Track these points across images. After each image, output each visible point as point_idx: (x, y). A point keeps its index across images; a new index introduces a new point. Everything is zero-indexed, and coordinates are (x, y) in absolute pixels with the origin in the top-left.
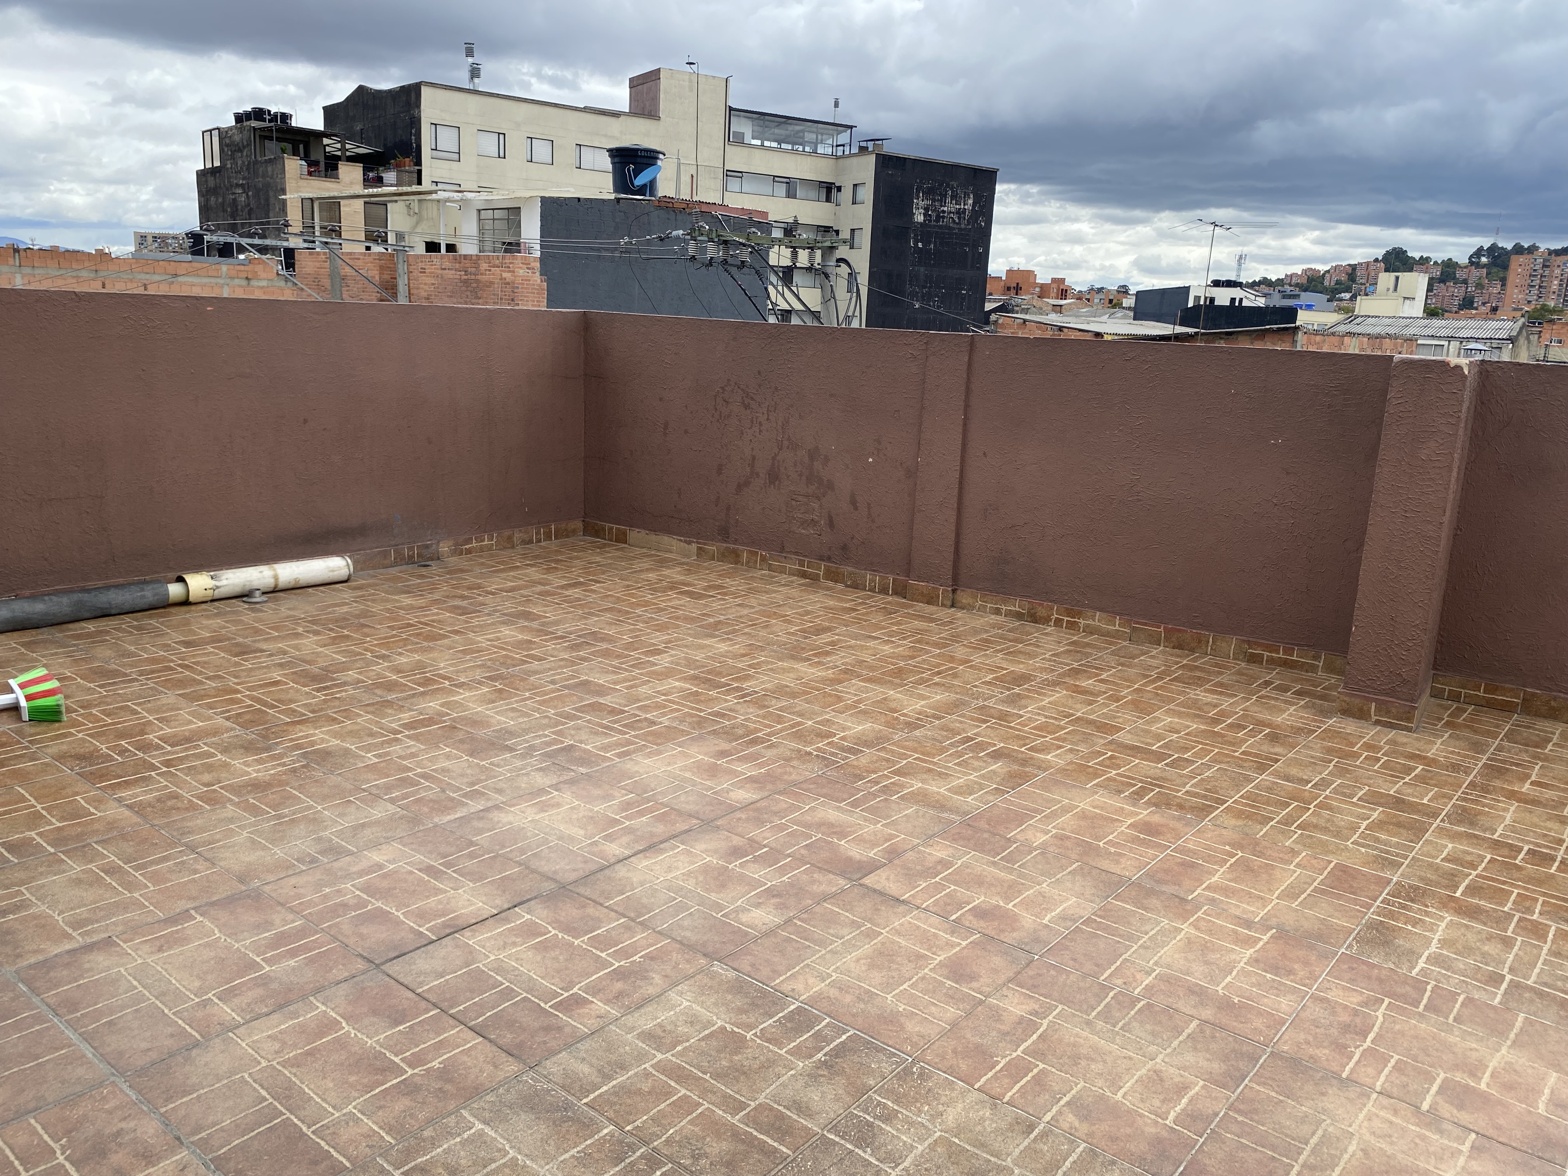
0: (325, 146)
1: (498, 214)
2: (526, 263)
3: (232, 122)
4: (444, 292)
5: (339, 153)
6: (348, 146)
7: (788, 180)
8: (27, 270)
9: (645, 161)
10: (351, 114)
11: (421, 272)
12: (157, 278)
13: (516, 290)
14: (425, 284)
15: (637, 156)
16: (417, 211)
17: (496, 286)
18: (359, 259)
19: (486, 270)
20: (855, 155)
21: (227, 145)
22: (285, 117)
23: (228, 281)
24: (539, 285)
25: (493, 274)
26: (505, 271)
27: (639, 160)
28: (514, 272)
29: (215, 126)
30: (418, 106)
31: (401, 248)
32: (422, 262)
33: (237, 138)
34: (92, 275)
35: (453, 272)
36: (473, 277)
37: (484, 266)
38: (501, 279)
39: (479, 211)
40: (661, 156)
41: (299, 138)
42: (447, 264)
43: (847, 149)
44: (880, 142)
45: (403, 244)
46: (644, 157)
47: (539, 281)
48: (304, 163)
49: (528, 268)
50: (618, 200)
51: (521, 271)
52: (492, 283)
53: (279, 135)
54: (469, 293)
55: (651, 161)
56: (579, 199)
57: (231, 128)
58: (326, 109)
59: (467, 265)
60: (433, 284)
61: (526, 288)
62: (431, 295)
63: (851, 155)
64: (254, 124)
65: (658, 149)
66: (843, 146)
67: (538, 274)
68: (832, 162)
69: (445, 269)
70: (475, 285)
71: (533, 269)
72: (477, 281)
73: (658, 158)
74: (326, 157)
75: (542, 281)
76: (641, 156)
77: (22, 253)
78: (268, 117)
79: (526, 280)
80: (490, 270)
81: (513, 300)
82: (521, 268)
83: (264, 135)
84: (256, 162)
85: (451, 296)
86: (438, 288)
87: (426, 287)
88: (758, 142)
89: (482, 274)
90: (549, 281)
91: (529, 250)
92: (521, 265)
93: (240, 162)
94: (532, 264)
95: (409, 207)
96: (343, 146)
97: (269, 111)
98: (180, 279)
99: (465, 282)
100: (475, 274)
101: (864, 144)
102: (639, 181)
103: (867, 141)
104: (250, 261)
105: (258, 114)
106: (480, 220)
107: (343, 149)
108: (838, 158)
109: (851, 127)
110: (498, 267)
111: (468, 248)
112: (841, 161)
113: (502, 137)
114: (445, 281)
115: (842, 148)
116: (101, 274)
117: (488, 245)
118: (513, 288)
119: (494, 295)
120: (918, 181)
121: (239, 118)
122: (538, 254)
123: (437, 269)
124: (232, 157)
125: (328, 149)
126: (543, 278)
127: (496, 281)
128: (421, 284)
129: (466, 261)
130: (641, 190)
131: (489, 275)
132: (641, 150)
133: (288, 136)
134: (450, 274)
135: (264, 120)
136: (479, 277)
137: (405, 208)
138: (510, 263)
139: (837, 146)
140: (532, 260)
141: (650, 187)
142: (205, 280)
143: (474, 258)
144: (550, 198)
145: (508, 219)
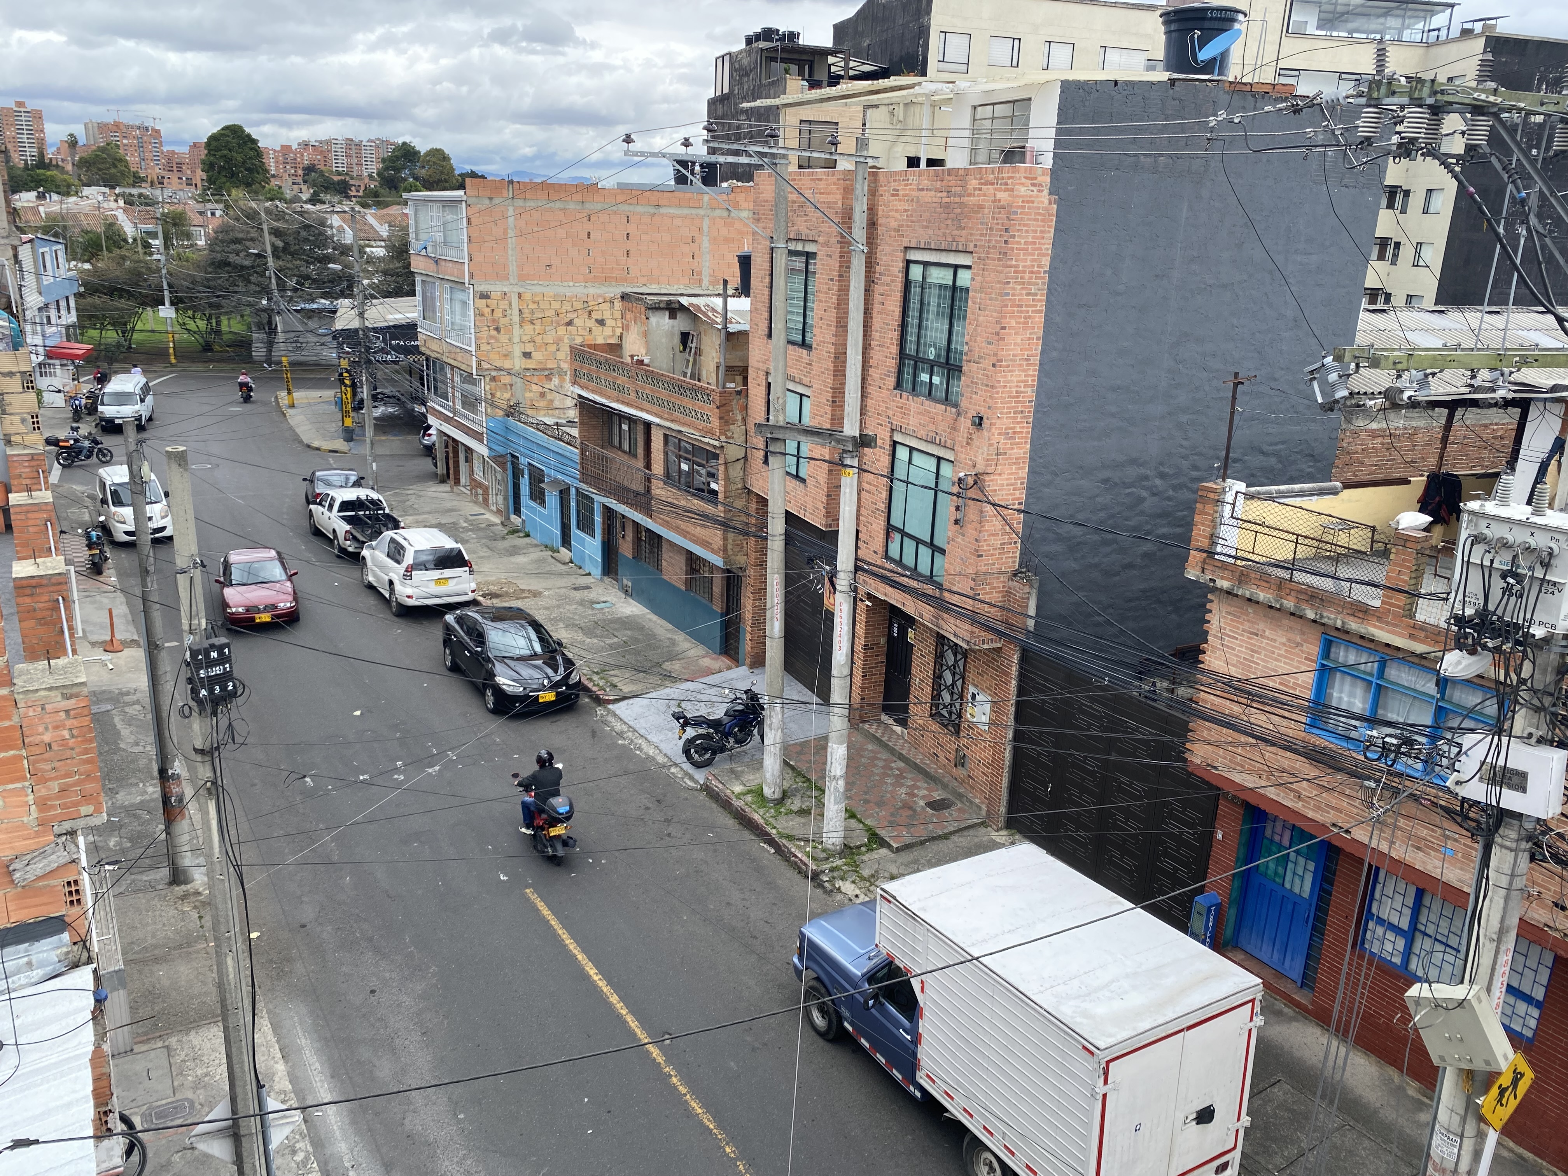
0: (830, 65)
1: (1000, 110)
2: (1031, 178)
3: (743, 46)
4: (918, 221)
5: (842, 73)
6: (852, 64)
7: (1358, 77)
8: (519, 203)
9: (1216, 25)
10: (860, 29)
11: (893, 195)
12: (639, 209)
13: (1012, 217)
14: (897, 211)
15: (1204, 19)
16: (901, 118)
17: (986, 211)
18: (820, 180)
19: (975, 189)
20: (1454, 40)
21: (736, 71)
22: (793, 36)
23: (709, 212)
24: (1046, 209)
25: (985, 195)
26: (1000, 190)
27: (1207, 24)
28: (1012, 190)
29: (726, 51)
30: (928, 12)
31: (862, 160)
32: (895, 181)
33: (745, 62)
34: (579, 207)
35: (933, 193)
36: (957, 199)
37: (973, 183)
38: (994, 201)
39: (975, 108)
40: (1241, 17)
41: (804, 57)
42: (925, 183)
43: (1443, 33)
44: (1493, 22)
45: (865, 153)
46: (1216, 19)
47: (1046, 202)
48: (805, 83)
49: (1033, 185)
50: (1173, 82)
51: (1023, 189)
52: (981, 207)
53: (785, 56)
54: (949, 222)
55: (1225, 25)
56: (1116, 82)
57: (740, 52)
58: (835, 26)
59: (953, 183)
60: (906, 211)
61: (1027, 213)
62: (902, 226)
63: (1449, 41)
64: (762, 44)
65: (1238, 7)
66: (1439, 30)
67: (1046, 192)
68: (1420, 51)
69: (922, 190)
70: (959, 210)
71: (1041, 185)
72: (962, 205)
73: (1234, 20)
74: (830, 77)
75: (1050, 203)
76: (1211, 19)
77: (516, 185)
78: (776, 37)
79: (1028, 202)
80: (980, 189)
81: (1007, 230)
82: (1023, 184)
83: (770, 56)
84: (761, 85)
85: (927, 227)
86: (911, 215)
87: (897, 215)
88: (1323, 33)
89: (969, 195)
90: (1060, 202)
91: (1037, 155)
92: (1023, 180)
93: (746, 87)
94: (1040, 179)
95: (892, 113)
96: (847, 64)
97: (778, 31)
98: (663, 210)
99: (947, 206)
100: (960, 196)
101: (1468, 26)
102: (1204, 55)
103: (1473, 21)
104: (732, 189)
105: (767, 34)
106: (974, 120)
107: (847, 68)
108: (1429, 45)
109: (1452, 6)
110: (992, 184)
111: (956, 160)
112: (1434, 50)
113: (1017, 42)
114: (921, 206)
115: (1436, 33)
116: (587, 205)
117: (982, 156)
118: (1009, 213)
119: (982, 223)
120: (1542, 69)
121: (749, 41)
122: (1048, 161)
123: (913, 190)
124: (740, 83)
125: (833, 69)
126: (1053, 197)
127: (987, 204)
128: (891, 210)
129: (950, 178)
130: (1208, 67)
131: (979, 196)
132: (1212, 9)
133: (795, 56)
134: (928, 197)
135: (772, 40)
136: (965, 199)
137: (888, 115)
138: (1009, 178)
139: (1429, 31)
140: (1040, 172)
141: (1218, 63)
142: (686, 211)
143: (961, 172)
144: (1075, 81)
145: (1012, 117)
